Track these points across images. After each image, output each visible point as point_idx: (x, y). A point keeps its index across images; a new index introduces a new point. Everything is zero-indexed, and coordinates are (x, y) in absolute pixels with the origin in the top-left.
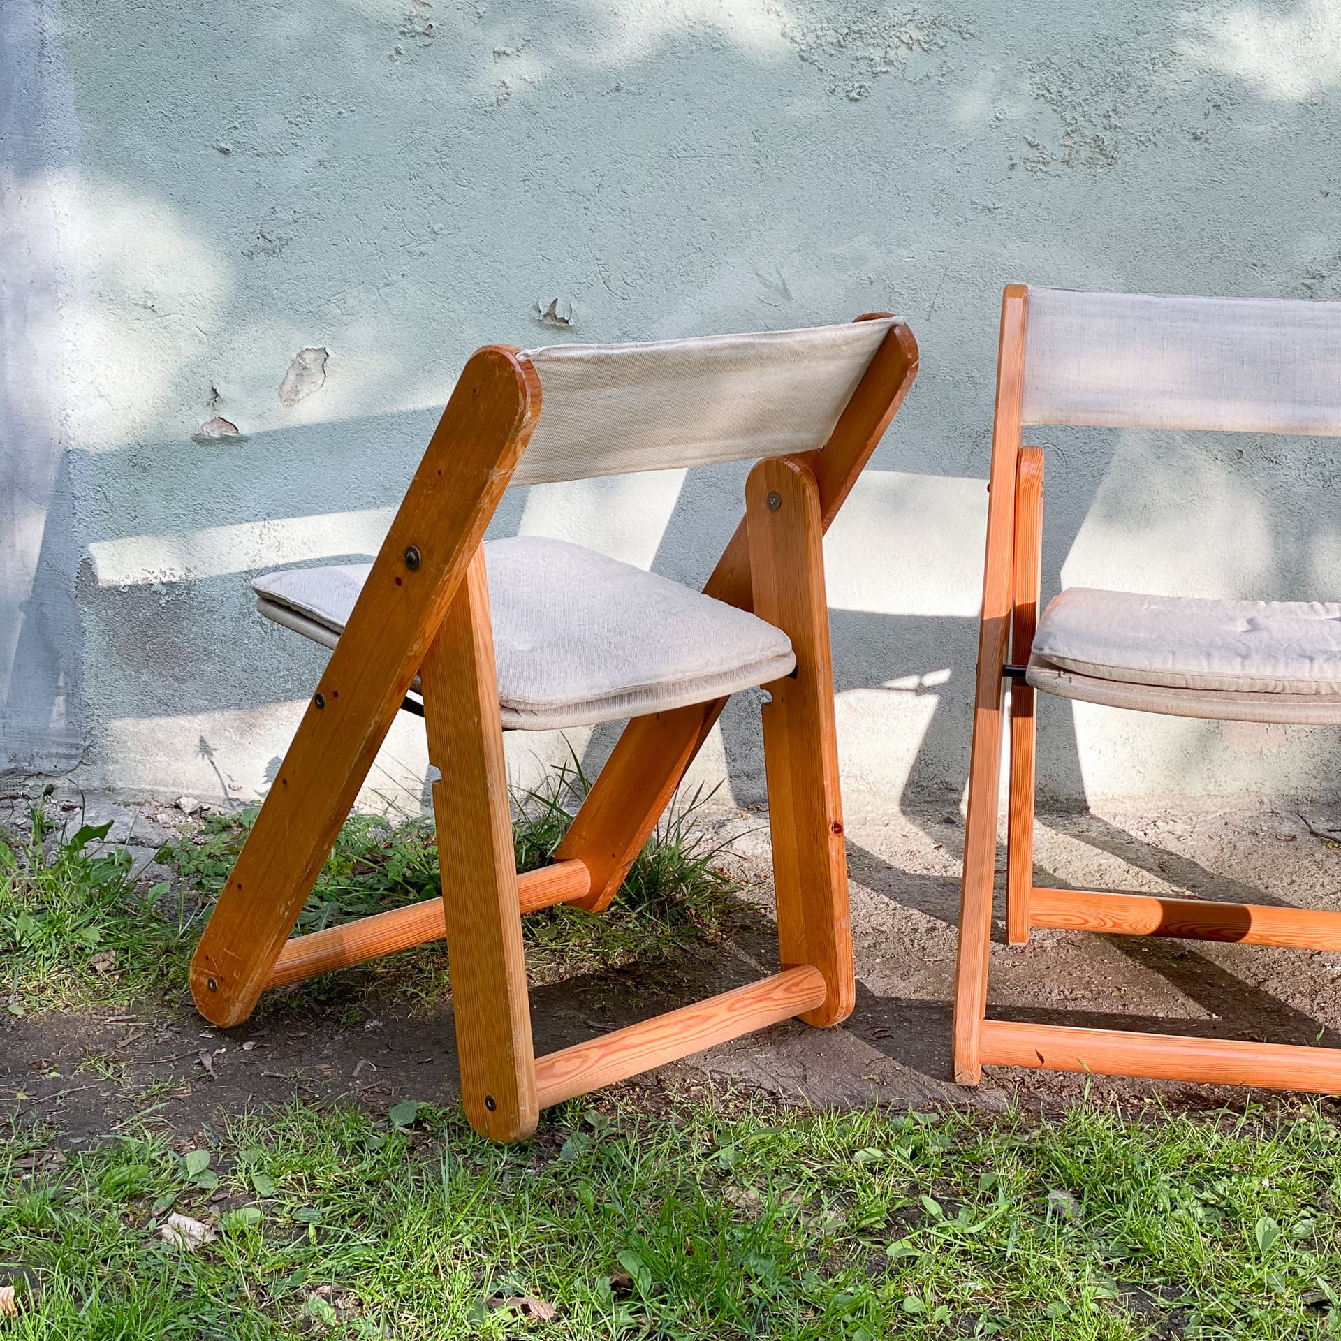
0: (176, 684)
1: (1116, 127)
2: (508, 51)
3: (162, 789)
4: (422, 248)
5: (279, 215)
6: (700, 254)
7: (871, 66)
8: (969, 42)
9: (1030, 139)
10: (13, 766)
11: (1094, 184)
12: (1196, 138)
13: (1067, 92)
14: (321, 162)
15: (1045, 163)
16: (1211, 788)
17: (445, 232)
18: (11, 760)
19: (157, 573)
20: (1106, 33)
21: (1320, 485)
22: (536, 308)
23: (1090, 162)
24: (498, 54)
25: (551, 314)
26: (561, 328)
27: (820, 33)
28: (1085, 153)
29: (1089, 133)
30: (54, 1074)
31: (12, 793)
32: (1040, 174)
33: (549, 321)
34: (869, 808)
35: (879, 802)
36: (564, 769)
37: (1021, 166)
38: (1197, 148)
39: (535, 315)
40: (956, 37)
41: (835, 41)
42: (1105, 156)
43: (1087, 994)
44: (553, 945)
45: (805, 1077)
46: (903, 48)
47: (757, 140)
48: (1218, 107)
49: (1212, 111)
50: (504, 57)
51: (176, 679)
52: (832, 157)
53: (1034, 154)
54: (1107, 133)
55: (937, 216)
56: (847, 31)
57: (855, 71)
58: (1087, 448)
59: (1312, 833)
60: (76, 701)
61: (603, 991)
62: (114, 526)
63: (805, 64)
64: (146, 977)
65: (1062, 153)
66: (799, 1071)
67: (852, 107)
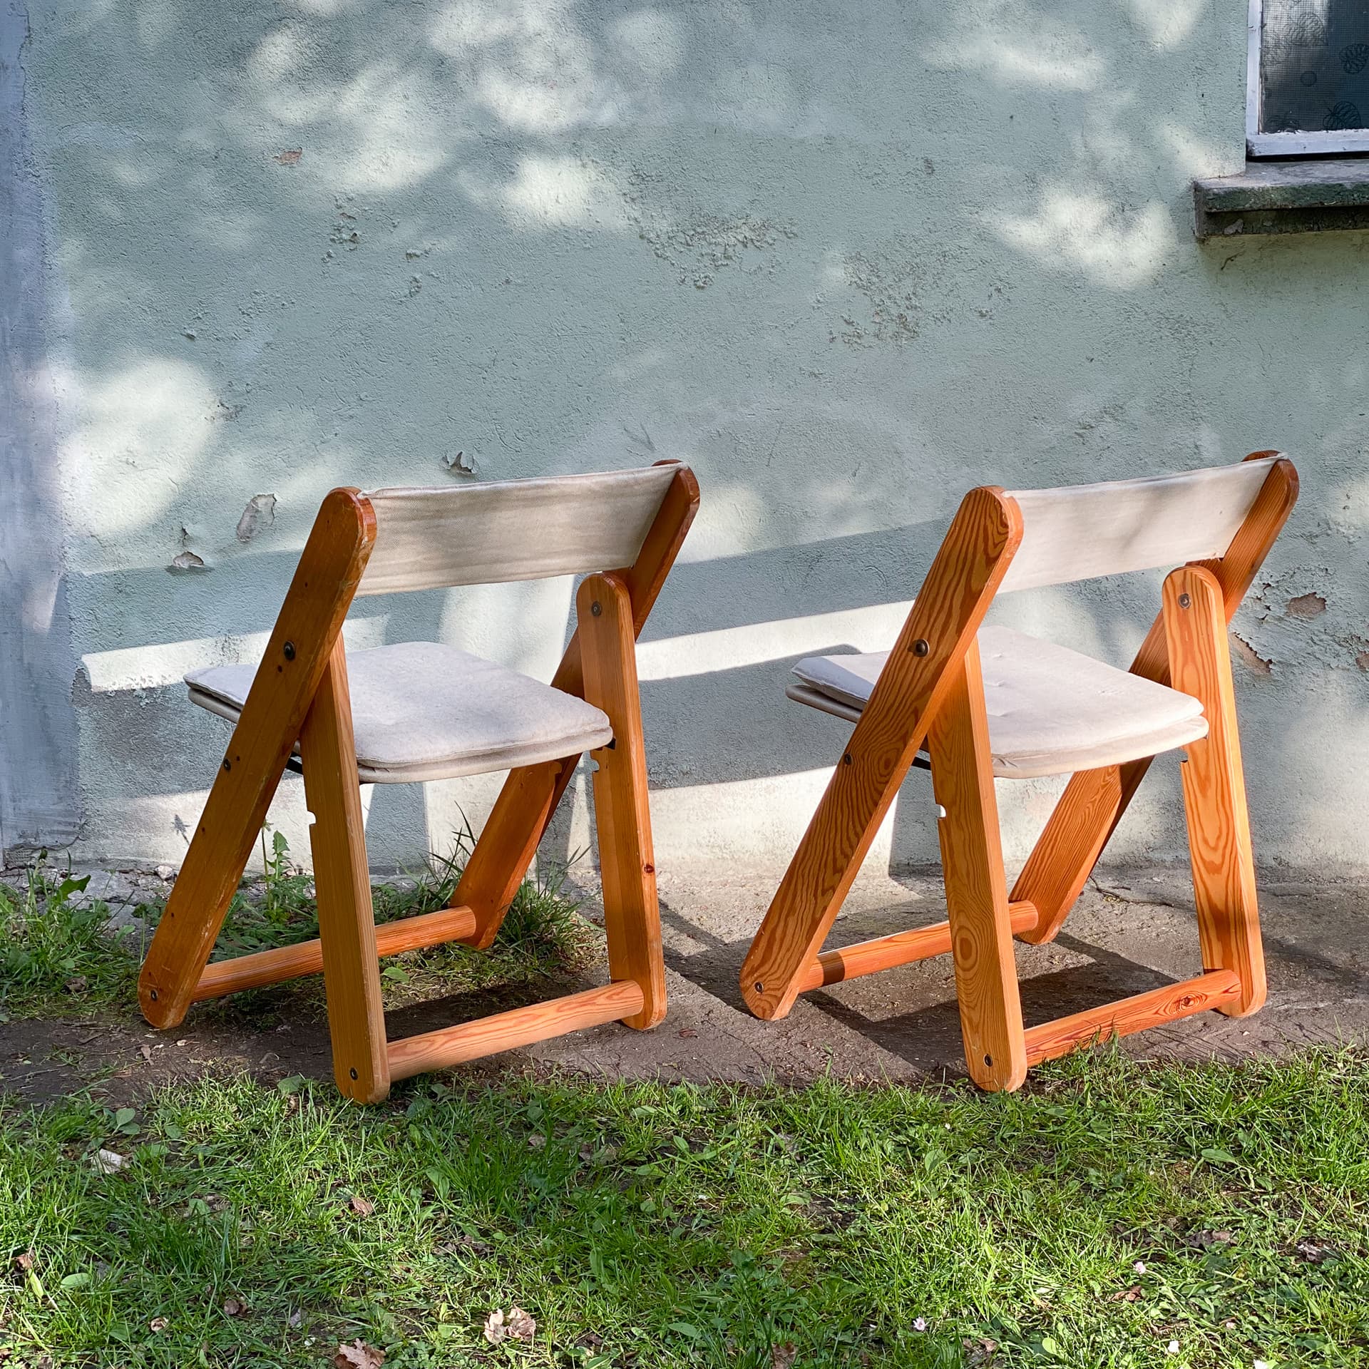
0: (155, 772)
1: (916, 307)
2: (418, 253)
3: (143, 859)
4: (351, 413)
5: (235, 387)
6: (578, 414)
7: (714, 260)
8: (793, 240)
9: (846, 317)
10: (22, 841)
11: (901, 353)
12: (982, 315)
13: (875, 279)
14: (268, 344)
15: (859, 337)
17: (371, 399)
18: (20, 837)
19: (138, 680)
20: (905, 232)
21: (1098, 599)
22: (445, 459)
23: (896, 336)
24: (410, 255)
25: (457, 465)
26: (466, 476)
27: (671, 235)
28: (892, 327)
29: (894, 311)
30: (27, 1062)
31: (21, 864)
32: (855, 345)
33: (456, 471)
34: (731, 873)
35: (740, 867)
36: (460, 834)
37: (839, 340)
38: (984, 324)
39: (445, 465)
40: (783, 237)
41: (683, 241)
42: (909, 330)
43: (867, 1007)
44: (440, 973)
45: (618, 1065)
46: (740, 246)
47: (622, 321)
48: (999, 290)
49: (995, 294)
50: (414, 258)
51: (155, 768)
52: (684, 334)
53: (850, 329)
54: (909, 312)
55: (772, 380)
56: (693, 232)
57: (701, 265)
58: (903, 570)
59: (1099, 890)
60: (74, 787)
61: (472, 1005)
62: (103, 642)
63: (660, 260)
64: (108, 995)
65: (873, 329)
66: (615, 1060)
67: (699, 293)
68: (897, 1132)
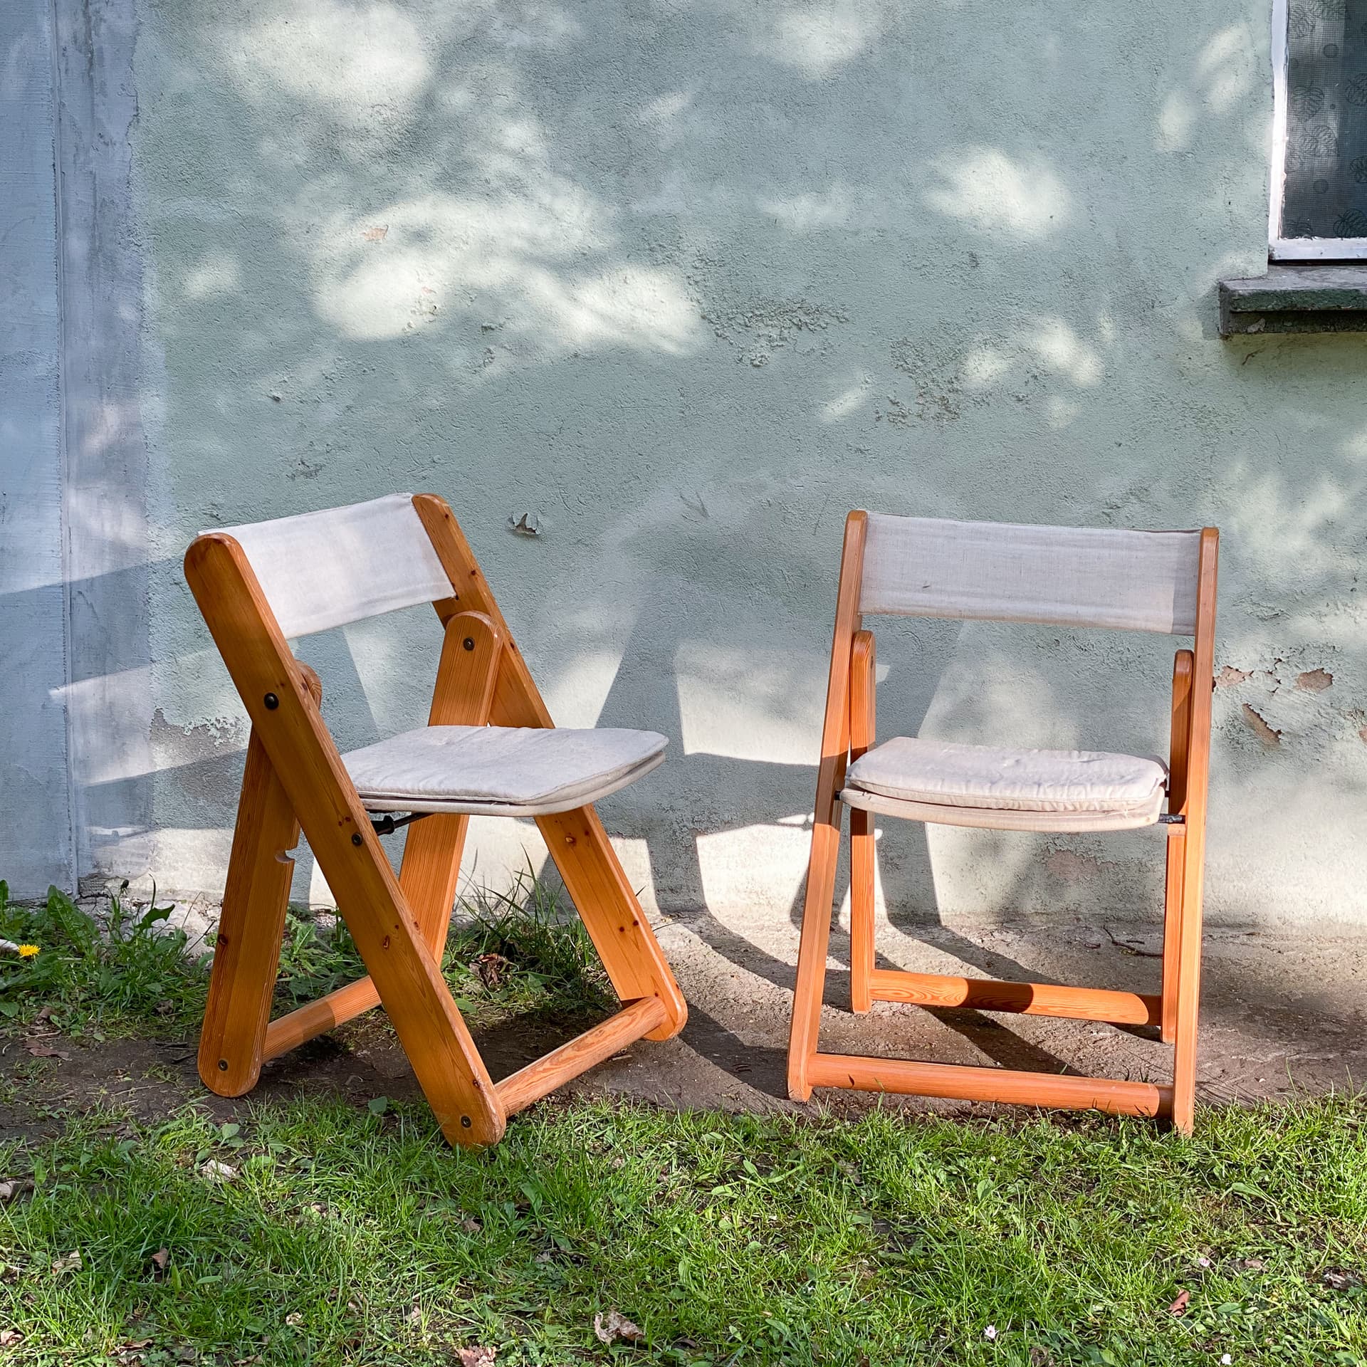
0: (225, 808)
1: (957, 391)
2: (493, 326)
3: (211, 891)
4: (424, 474)
5: (316, 447)
6: (637, 481)
7: (770, 341)
8: (844, 325)
9: (892, 398)
10: (96, 871)
11: (942, 433)
12: (1020, 400)
13: (920, 364)
14: (349, 408)
15: (904, 417)
16: (1038, 907)
17: (442, 461)
18: (95, 866)
19: (213, 721)
20: (949, 320)
21: (1120, 668)
22: (511, 520)
23: (938, 417)
24: (485, 328)
25: (522, 525)
26: (531, 536)
27: (731, 316)
28: (935, 409)
29: (937, 394)
30: (127, 1079)
31: (95, 892)
32: (900, 424)
33: (521, 531)
34: (767, 918)
35: (776, 913)
36: (522, 874)
37: (885, 418)
38: (1020, 408)
39: (510, 526)
40: (835, 321)
41: (742, 322)
42: (950, 412)
43: (906, 1047)
44: (504, 1005)
45: (680, 1095)
46: (795, 328)
47: (682, 395)
48: (1035, 377)
49: (1031, 379)
50: (490, 331)
51: (226, 805)
52: (740, 409)
53: (895, 410)
54: (951, 394)
55: (820, 455)
56: (751, 315)
57: (758, 345)
58: (938, 637)
59: (1114, 942)
60: (148, 821)
61: (538, 1036)
62: (181, 684)
63: (719, 339)
64: (195, 1018)
65: (916, 409)
66: (677, 1090)
67: (755, 371)
68: (948, 1163)
